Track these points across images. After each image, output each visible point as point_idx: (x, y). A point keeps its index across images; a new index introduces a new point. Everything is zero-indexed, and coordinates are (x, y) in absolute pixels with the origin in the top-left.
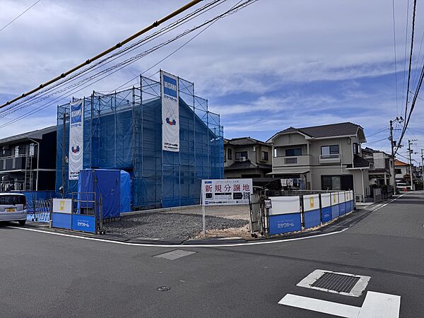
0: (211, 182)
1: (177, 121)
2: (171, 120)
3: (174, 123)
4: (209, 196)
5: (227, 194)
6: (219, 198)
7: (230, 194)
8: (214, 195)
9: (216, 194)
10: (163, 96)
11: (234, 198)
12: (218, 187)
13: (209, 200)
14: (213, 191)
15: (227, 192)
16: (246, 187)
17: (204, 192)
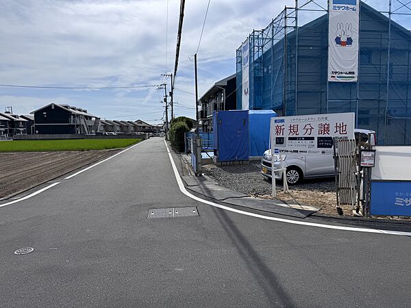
0: (283, 121)
1: (355, 37)
2: (344, 39)
3: (349, 41)
4: (280, 141)
5: (306, 139)
6: (295, 145)
7: (313, 138)
8: (286, 140)
9: (290, 139)
10: (331, 8)
11: (319, 146)
12: (293, 129)
13: (280, 147)
14: (286, 135)
15: (307, 136)
16: (341, 127)
17: (273, 136)
